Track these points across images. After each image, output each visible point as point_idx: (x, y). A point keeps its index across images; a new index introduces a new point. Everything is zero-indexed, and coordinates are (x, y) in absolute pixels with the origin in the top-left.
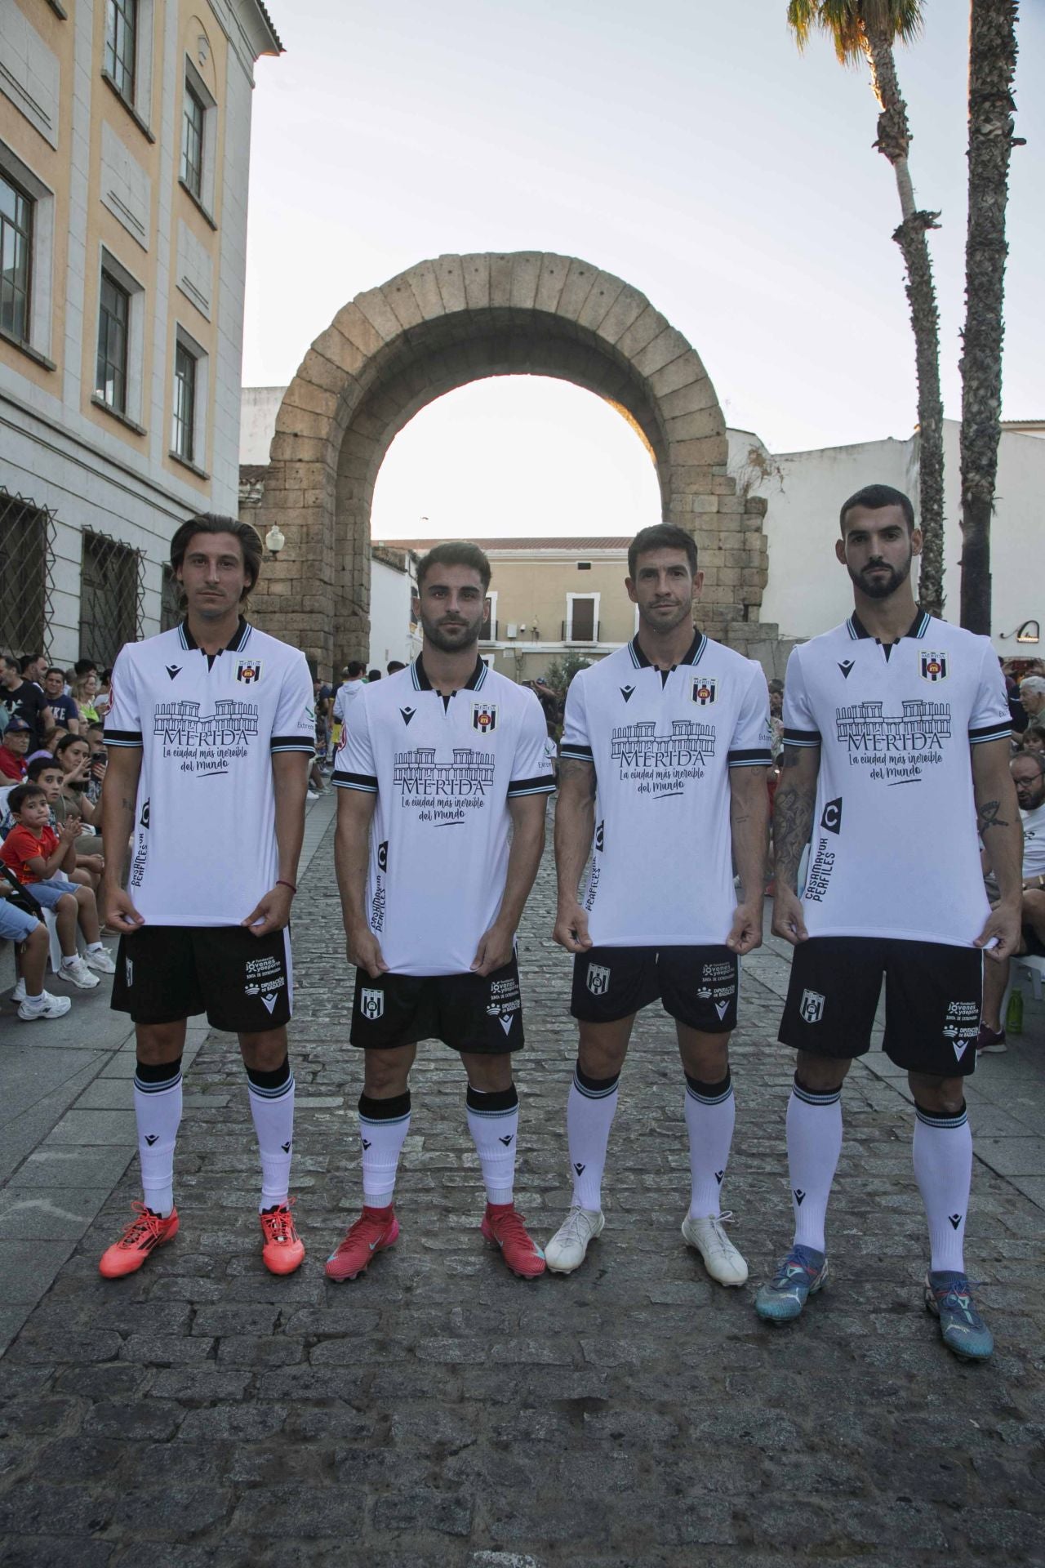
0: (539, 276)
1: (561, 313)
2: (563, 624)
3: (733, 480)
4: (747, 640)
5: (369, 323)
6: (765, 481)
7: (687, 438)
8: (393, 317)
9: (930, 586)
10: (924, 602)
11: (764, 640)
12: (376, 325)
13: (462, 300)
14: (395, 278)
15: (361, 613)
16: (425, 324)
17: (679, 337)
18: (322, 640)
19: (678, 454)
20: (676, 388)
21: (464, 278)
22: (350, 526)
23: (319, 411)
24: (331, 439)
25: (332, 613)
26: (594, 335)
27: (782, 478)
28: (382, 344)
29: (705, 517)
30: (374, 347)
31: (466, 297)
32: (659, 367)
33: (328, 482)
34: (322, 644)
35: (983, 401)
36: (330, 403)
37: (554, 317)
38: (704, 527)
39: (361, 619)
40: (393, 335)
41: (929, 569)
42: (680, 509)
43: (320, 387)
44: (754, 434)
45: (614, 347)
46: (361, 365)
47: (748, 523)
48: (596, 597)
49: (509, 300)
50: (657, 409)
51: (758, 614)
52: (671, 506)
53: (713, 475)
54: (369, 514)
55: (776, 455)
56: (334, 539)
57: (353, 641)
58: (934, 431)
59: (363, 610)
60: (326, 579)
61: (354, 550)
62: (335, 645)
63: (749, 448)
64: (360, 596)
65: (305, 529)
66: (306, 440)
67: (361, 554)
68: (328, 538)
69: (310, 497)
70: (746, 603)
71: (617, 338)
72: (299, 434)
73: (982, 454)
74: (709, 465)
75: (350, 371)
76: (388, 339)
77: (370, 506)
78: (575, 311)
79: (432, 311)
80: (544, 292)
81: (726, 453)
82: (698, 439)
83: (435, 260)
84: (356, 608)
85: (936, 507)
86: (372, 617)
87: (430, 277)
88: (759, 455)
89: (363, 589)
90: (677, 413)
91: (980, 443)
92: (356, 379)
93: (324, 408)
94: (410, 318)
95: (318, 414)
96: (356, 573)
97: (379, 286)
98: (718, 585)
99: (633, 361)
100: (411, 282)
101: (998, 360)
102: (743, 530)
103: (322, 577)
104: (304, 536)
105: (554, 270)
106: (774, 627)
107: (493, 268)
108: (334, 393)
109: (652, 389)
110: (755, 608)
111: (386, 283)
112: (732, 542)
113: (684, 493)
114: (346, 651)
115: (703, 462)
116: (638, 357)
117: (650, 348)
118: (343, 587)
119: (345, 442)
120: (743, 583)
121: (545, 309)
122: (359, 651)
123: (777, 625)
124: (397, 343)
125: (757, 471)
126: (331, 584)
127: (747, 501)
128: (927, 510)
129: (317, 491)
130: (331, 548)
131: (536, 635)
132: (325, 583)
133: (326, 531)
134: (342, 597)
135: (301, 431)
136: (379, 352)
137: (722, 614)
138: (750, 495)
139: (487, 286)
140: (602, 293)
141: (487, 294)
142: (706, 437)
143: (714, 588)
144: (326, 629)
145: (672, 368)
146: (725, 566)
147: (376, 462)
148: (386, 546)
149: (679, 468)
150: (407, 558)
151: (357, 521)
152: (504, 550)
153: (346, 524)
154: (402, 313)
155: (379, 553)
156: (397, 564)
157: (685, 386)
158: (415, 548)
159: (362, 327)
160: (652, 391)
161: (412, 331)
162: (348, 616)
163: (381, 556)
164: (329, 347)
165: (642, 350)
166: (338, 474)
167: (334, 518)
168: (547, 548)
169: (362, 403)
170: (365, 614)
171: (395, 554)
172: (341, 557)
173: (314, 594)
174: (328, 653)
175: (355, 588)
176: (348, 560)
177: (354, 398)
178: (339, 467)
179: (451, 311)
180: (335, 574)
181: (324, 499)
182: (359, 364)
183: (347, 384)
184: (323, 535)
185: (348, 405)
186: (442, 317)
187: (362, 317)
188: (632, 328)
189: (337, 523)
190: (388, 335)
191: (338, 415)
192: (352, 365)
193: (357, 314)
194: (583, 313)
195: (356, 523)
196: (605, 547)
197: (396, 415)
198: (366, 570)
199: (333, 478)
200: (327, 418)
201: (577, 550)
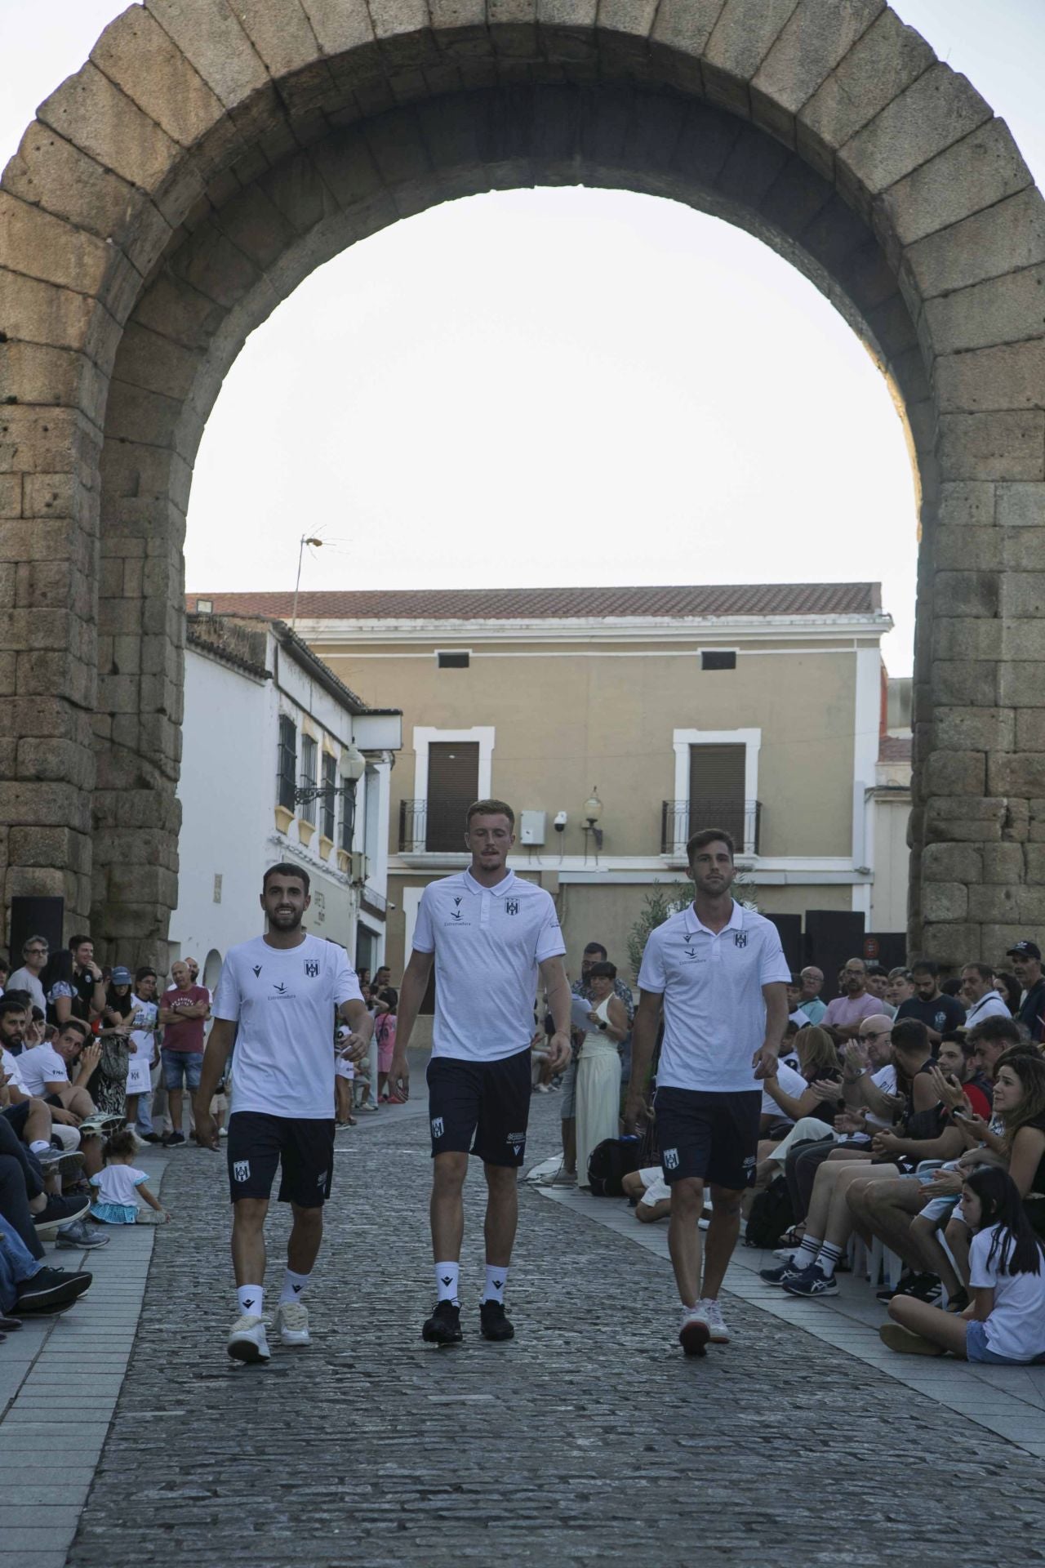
1: (663, 36)
2: (666, 811)
5: (185, 59)
7: (980, 341)
8: (245, 47)
12: (201, 64)
13: (418, 7)
15: (158, 781)
16: (327, 67)
17: (961, 84)
18: (65, 847)
20: (953, 219)
22: (134, 564)
23: (61, 280)
24: (90, 349)
25: (90, 782)
26: (746, 90)
28: (217, 113)
29: (1029, 537)
30: (197, 121)
32: (910, 169)
33: (83, 455)
34: (63, 857)
36: (86, 259)
37: (646, 46)
38: (1024, 562)
39: (159, 795)
40: (246, 93)
42: (962, 520)
43: (62, 217)
45: (794, 118)
46: (166, 167)
48: (751, 738)
50: (903, 273)
52: (941, 512)
56: (96, 596)
57: (139, 851)
59: (163, 773)
60: (77, 697)
61: (142, 624)
62: (94, 863)
64: (155, 737)
65: (24, 572)
66: (28, 352)
67: (160, 633)
68: (82, 592)
69: (39, 492)
71: (803, 96)
72: (9, 335)
74: (1036, 408)
75: (139, 183)
76: (233, 101)
77: (185, 514)
78: (698, 30)
79: (343, 34)
82: (1007, 344)
84: (147, 767)
86: (184, 791)
89: (163, 720)
90: (955, 281)
92: (152, 200)
93: (73, 271)
94: (289, 51)
95: (58, 286)
96: (147, 683)
99: (843, 154)
103: (67, 692)
104: (22, 591)
108: (97, 234)
109: (890, 219)
113: (972, 479)
114: (118, 875)
115: (1020, 402)
116: (855, 144)
117: (887, 121)
118: (112, 715)
119: (122, 352)
124: (254, 112)
126: (88, 710)
129: (57, 478)
131: (595, 838)
132: (74, 704)
133: (79, 579)
134: (112, 741)
135: (16, 327)
136: (209, 133)
142: (1030, 339)
144: (76, 822)
145: (943, 166)
147: (200, 405)
148: (219, 611)
149: (961, 417)
150: (271, 643)
151: (150, 552)
152: (512, 621)
153: (124, 559)
154: (267, 35)
155: (201, 630)
156: (247, 657)
157: (975, 214)
158: (289, 616)
159: (167, 70)
160: (893, 228)
161: (293, 80)
162: (125, 790)
163: (204, 637)
164: (84, 118)
165: (865, 126)
166: (106, 437)
167: (98, 544)
168: (623, 613)
169: (163, 257)
170: (168, 784)
171: (239, 634)
172: (109, 640)
173: (46, 733)
174: (79, 881)
175: (145, 718)
176: (127, 649)
177: (148, 247)
178: (109, 418)
179: (388, 34)
180: (96, 682)
181: (72, 497)
182: (161, 162)
183: (129, 211)
184: (70, 586)
185: (133, 266)
186: (366, 46)
187: (167, 45)
188: (841, 70)
189: (102, 558)
190: (234, 91)
191: (108, 290)
192: (142, 165)
193: (155, 37)
194: (717, 34)
195: (146, 557)
196: (774, 611)
197: (249, 286)
198: (172, 673)
199: (96, 444)
200: (80, 297)
201: (698, 619)
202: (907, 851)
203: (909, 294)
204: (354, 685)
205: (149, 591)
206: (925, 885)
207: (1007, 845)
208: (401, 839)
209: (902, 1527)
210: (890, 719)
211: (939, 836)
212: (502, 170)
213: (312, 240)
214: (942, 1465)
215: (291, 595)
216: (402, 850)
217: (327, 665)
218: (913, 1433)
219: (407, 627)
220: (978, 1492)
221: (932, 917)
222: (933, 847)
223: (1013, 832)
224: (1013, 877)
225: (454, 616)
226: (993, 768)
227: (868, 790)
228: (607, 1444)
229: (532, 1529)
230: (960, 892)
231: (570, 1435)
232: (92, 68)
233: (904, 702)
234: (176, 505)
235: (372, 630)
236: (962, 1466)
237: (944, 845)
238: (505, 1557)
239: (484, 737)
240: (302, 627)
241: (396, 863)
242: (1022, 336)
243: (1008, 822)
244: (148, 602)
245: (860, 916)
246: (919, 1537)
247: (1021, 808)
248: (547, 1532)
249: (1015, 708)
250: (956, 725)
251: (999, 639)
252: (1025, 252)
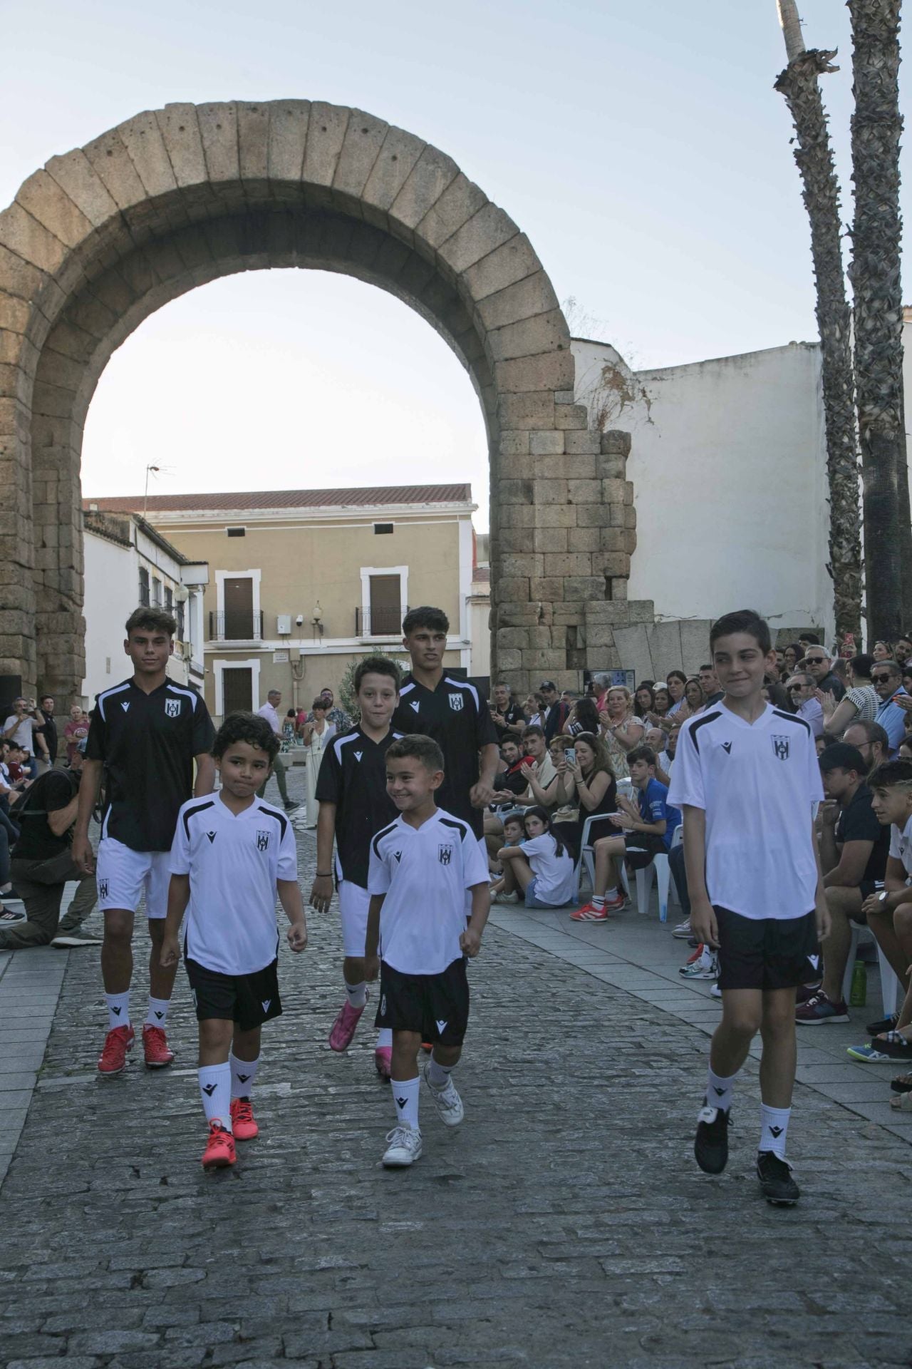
0: (307, 135)
1: (339, 186)
2: (358, 613)
3: (583, 409)
4: (612, 624)
5: (69, 199)
6: (626, 409)
7: (518, 354)
8: (103, 192)
9: (844, 543)
10: (837, 565)
11: (636, 624)
12: (79, 202)
13: (201, 167)
14: (103, 136)
15: (71, 606)
16: (152, 204)
17: (502, 215)
18: (21, 646)
19: (505, 376)
20: (501, 287)
21: (202, 137)
22: (51, 486)
23: (3, 325)
24: (22, 364)
25: (33, 609)
26: (386, 215)
27: (649, 403)
28: (89, 230)
29: (547, 460)
30: (77, 234)
31: (206, 166)
32: (476, 259)
33: (20, 425)
34: (20, 652)
35: (878, 316)
36: (18, 313)
37: (330, 192)
38: (546, 474)
39: (72, 614)
40: (105, 218)
41: (842, 521)
42: (512, 452)
43: (3, 289)
44: (608, 346)
45: (413, 232)
46: (61, 260)
47: (607, 466)
48: (403, 571)
49: (267, 168)
50: (475, 316)
51: (625, 588)
52: (501, 447)
53: (556, 404)
54: (78, 466)
55: (640, 372)
56: (31, 504)
57: (63, 647)
58: (839, 341)
59: (74, 603)
60: (23, 561)
61: (58, 518)
62: (38, 654)
63: (603, 365)
64: (69, 581)
67: (69, 523)
68: (24, 502)
70: (608, 574)
71: (417, 220)
73: (880, 381)
74: (550, 390)
75: (46, 269)
76: (98, 223)
77: (79, 455)
78: (359, 183)
79: (160, 184)
80: (315, 157)
81: (572, 373)
82: (532, 355)
83: (159, 111)
84: (65, 599)
85: (846, 440)
86: (86, 612)
87: (154, 136)
88: (617, 374)
89: (73, 572)
90: (503, 321)
91: (877, 367)
92: (54, 279)
93: (10, 320)
94: (129, 195)
96: (62, 551)
97: (80, 147)
98: (569, 552)
99: (440, 252)
100: (127, 144)
101: (895, 263)
102: (599, 476)
103: (17, 559)
105: (327, 126)
106: (647, 605)
107: (242, 123)
108: (23, 298)
109: (467, 287)
110: (622, 580)
111: (91, 143)
112: (585, 493)
113: (517, 429)
114: (52, 661)
115: (541, 387)
116: (447, 246)
117: (463, 233)
118: (44, 570)
119: (41, 365)
120: (603, 547)
121: (317, 180)
122: (71, 660)
123: (652, 602)
124: (110, 229)
125: (615, 396)
126: (30, 568)
127: (602, 437)
128: (835, 444)
129: (6, 438)
130: (28, 517)
131: (319, 629)
132: (21, 566)
133: (21, 494)
134: (44, 585)
136: (85, 241)
137: (576, 590)
138: (608, 428)
139: (236, 148)
140: (394, 158)
141: (235, 159)
142: (544, 353)
143: (564, 556)
144: (26, 632)
145: (494, 259)
146: (578, 526)
147: (86, 394)
148: (101, 509)
149: (510, 395)
150: (132, 526)
151: (61, 477)
152: (268, 510)
153: (46, 482)
154: (116, 186)
155: (92, 520)
156: (119, 535)
157: (513, 284)
158: (142, 509)
159: (60, 205)
160: (469, 292)
161: (132, 211)
162: (53, 612)
163: (94, 524)
164: (13, 234)
165: (452, 236)
166: (33, 413)
167: (31, 475)
168: (330, 504)
169: (62, 311)
170: (77, 608)
171: (114, 522)
172: (39, 528)
173: (6, 582)
174: (29, 665)
175: (62, 571)
176: (51, 534)
177: (53, 305)
178: (34, 403)
179: (185, 185)
180: (33, 553)
181: (15, 448)
182: (58, 257)
183: (41, 285)
184: (16, 498)
185: (45, 317)
186: (173, 192)
187: (58, 191)
188: (437, 206)
189: (34, 481)
190: (98, 217)
191: (31, 330)
192: (48, 260)
193: (52, 187)
194: (369, 186)
195: (59, 480)
196: (413, 501)
197: (111, 327)
198: (76, 545)
199: (27, 418)
200: (14, 335)
201: (372, 506)
202: (489, 632)
203: (479, 328)
204: (180, 548)
205: (61, 500)
206: (499, 651)
207: (541, 627)
208: (211, 634)
209: (490, 1000)
210: (478, 557)
211: (505, 624)
212: (253, 259)
213: (147, 299)
214: (511, 966)
215: (143, 498)
216: (211, 639)
217: (165, 537)
218: (496, 950)
219: (209, 515)
220: (529, 979)
221: (503, 668)
222: (503, 630)
223: (544, 620)
224: (545, 645)
225: (235, 507)
226: (533, 586)
227: (467, 598)
228: (335, 967)
229: (297, 1015)
230: (517, 653)
231: (315, 963)
232: (16, 206)
233: (486, 547)
234: (75, 451)
235: (190, 517)
236: (521, 966)
237: (508, 629)
238: (283, 1031)
239: (255, 575)
240: (150, 517)
241: (209, 647)
242: (540, 351)
243: (542, 616)
244: (61, 507)
245: (465, 670)
246: (499, 1005)
247: (549, 608)
248: (304, 1016)
249: (544, 553)
250: (514, 564)
251: (533, 517)
252: (540, 305)
